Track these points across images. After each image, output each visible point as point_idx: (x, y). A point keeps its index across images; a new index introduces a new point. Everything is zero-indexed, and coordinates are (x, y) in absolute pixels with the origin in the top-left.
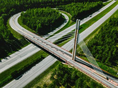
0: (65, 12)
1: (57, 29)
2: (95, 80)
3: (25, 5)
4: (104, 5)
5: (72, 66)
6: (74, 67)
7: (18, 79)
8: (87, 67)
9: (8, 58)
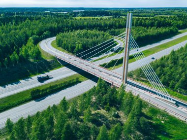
3: (64, 28)
4: (180, 33)
7: (39, 101)
9: (29, 79)
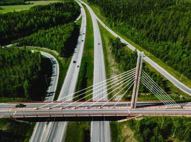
0: (36, 47)
1: (52, 78)
2: (175, 115)
5: (141, 117)
6: (143, 116)
8: (154, 107)
